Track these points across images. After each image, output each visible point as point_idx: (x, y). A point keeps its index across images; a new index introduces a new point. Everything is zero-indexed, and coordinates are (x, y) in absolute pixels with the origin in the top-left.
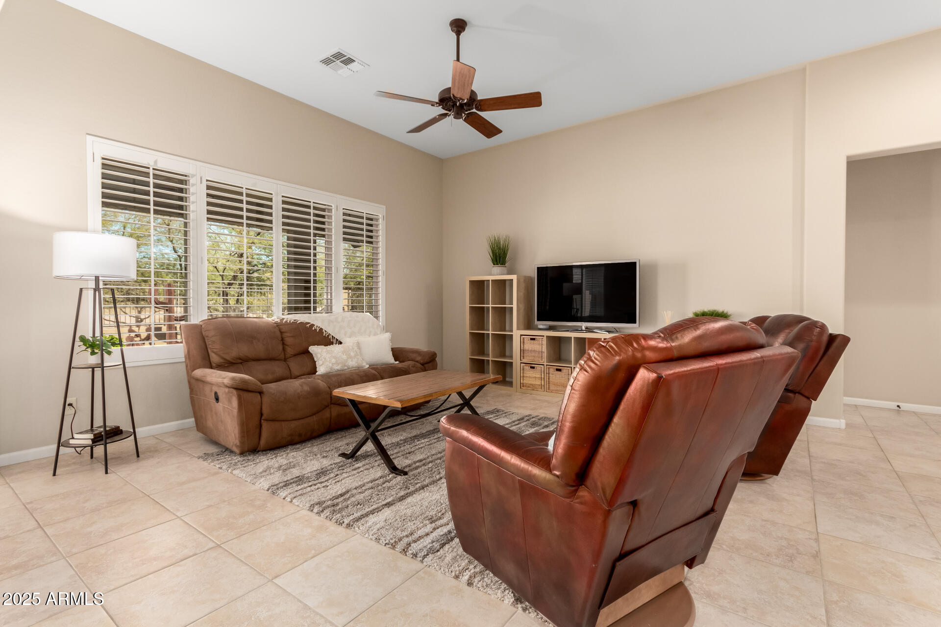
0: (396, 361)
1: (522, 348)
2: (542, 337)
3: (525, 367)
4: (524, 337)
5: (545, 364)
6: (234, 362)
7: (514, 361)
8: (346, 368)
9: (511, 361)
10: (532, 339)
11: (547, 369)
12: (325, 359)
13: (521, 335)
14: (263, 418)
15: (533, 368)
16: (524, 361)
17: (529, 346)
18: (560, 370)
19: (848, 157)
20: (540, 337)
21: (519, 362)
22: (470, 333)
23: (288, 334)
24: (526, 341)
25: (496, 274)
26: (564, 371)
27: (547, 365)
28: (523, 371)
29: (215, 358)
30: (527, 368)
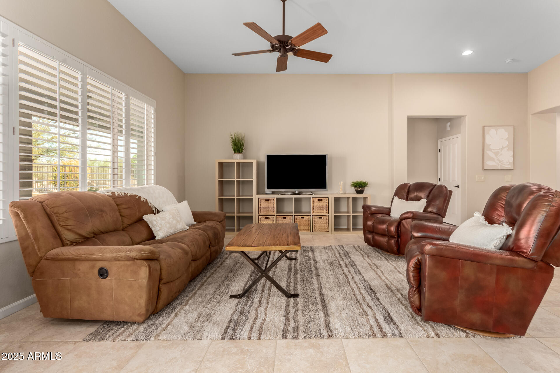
0: (195, 222)
1: (260, 206)
2: (274, 199)
3: (262, 218)
4: (261, 199)
5: (276, 215)
6: (88, 236)
7: (254, 215)
8: (176, 230)
9: (252, 215)
10: (266, 200)
11: (277, 218)
12: (161, 225)
13: (259, 198)
14: (162, 282)
15: (268, 218)
16: (261, 214)
17: (264, 204)
18: (285, 218)
19: (408, 116)
20: (271, 199)
21: (257, 215)
22: (219, 198)
23: (124, 206)
24: (262, 202)
25: (238, 158)
26: (288, 218)
27: (277, 216)
28: (260, 221)
29: (68, 236)
30: (263, 218)
